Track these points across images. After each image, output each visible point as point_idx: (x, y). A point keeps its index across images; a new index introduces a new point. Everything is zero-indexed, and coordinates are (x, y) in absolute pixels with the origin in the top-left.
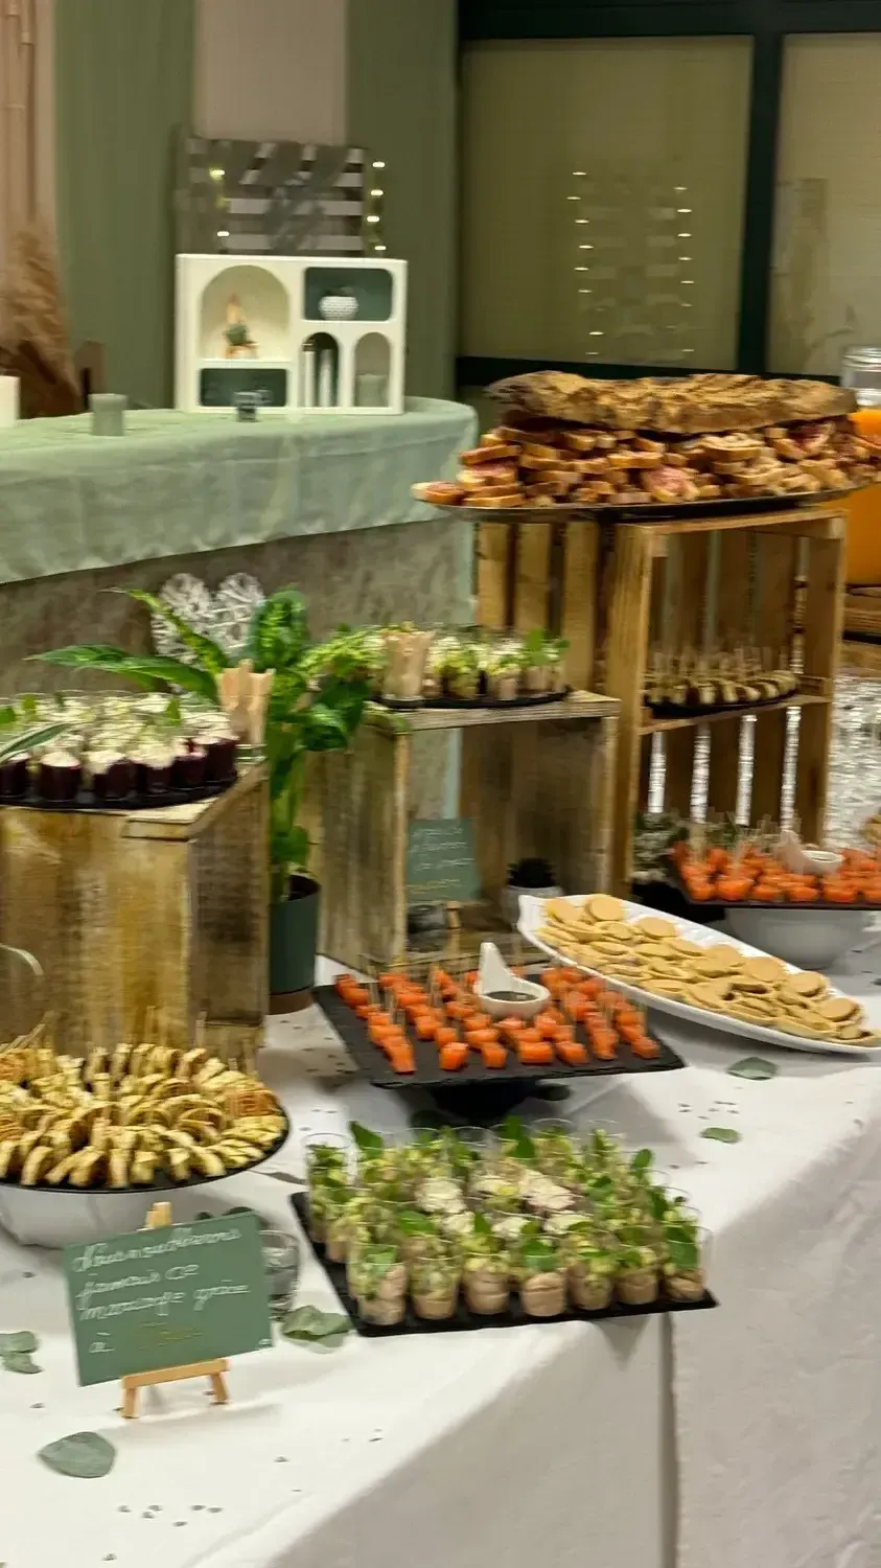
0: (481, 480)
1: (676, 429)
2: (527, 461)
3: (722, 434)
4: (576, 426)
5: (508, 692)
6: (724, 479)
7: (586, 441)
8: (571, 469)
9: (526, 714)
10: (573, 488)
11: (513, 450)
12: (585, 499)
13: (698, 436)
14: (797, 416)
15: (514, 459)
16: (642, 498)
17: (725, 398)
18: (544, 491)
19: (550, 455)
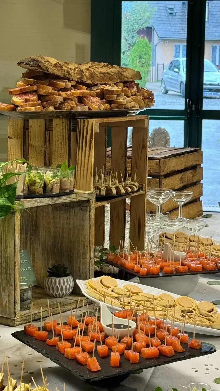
0: (23, 100)
1: (89, 82)
2: (42, 92)
3: (105, 84)
4: (58, 78)
5: (56, 190)
6: (110, 102)
7: (62, 84)
8: (60, 95)
9: (63, 200)
10: (61, 103)
11: (35, 88)
12: (66, 108)
13: (96, 85)
14: (126, 79)
15: (36, 91)
16: (86, 109)
17: (103, 70)
18: (51, 104)
19: (50, 90)
